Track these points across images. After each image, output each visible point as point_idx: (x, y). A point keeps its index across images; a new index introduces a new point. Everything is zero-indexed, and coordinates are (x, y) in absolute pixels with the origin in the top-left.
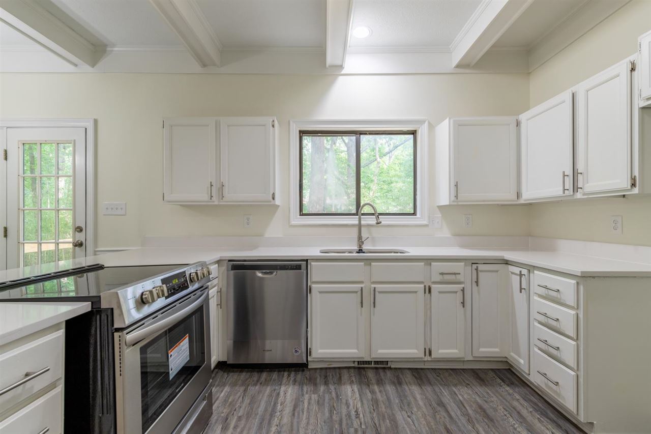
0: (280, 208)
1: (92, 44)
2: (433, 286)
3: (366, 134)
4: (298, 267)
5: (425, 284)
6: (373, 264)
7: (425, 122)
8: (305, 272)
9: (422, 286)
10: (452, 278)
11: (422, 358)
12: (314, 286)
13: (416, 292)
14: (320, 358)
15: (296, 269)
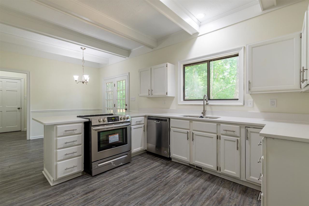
0: (175, 98)
1: (128, 51)
2: (221, 136)
3: (212, 61)
4: (166, 120)
5: (218, 134)
6: (193, 122)
7: (242, 48)
8: (168, 122)
9: (216, 135)
10: (232, 133)
11: (216, 171)
12: (172, 128)
13: (212, 138)
14: (174, 158)
15: (165, 121)
